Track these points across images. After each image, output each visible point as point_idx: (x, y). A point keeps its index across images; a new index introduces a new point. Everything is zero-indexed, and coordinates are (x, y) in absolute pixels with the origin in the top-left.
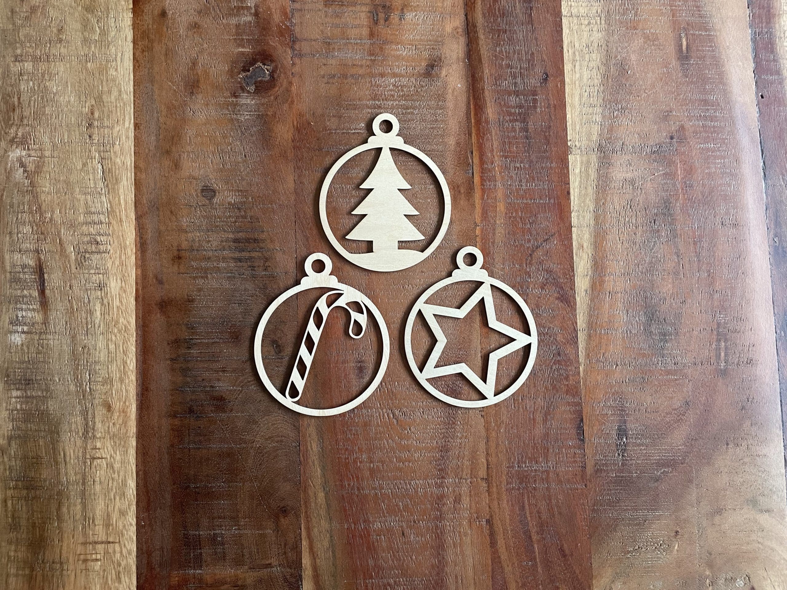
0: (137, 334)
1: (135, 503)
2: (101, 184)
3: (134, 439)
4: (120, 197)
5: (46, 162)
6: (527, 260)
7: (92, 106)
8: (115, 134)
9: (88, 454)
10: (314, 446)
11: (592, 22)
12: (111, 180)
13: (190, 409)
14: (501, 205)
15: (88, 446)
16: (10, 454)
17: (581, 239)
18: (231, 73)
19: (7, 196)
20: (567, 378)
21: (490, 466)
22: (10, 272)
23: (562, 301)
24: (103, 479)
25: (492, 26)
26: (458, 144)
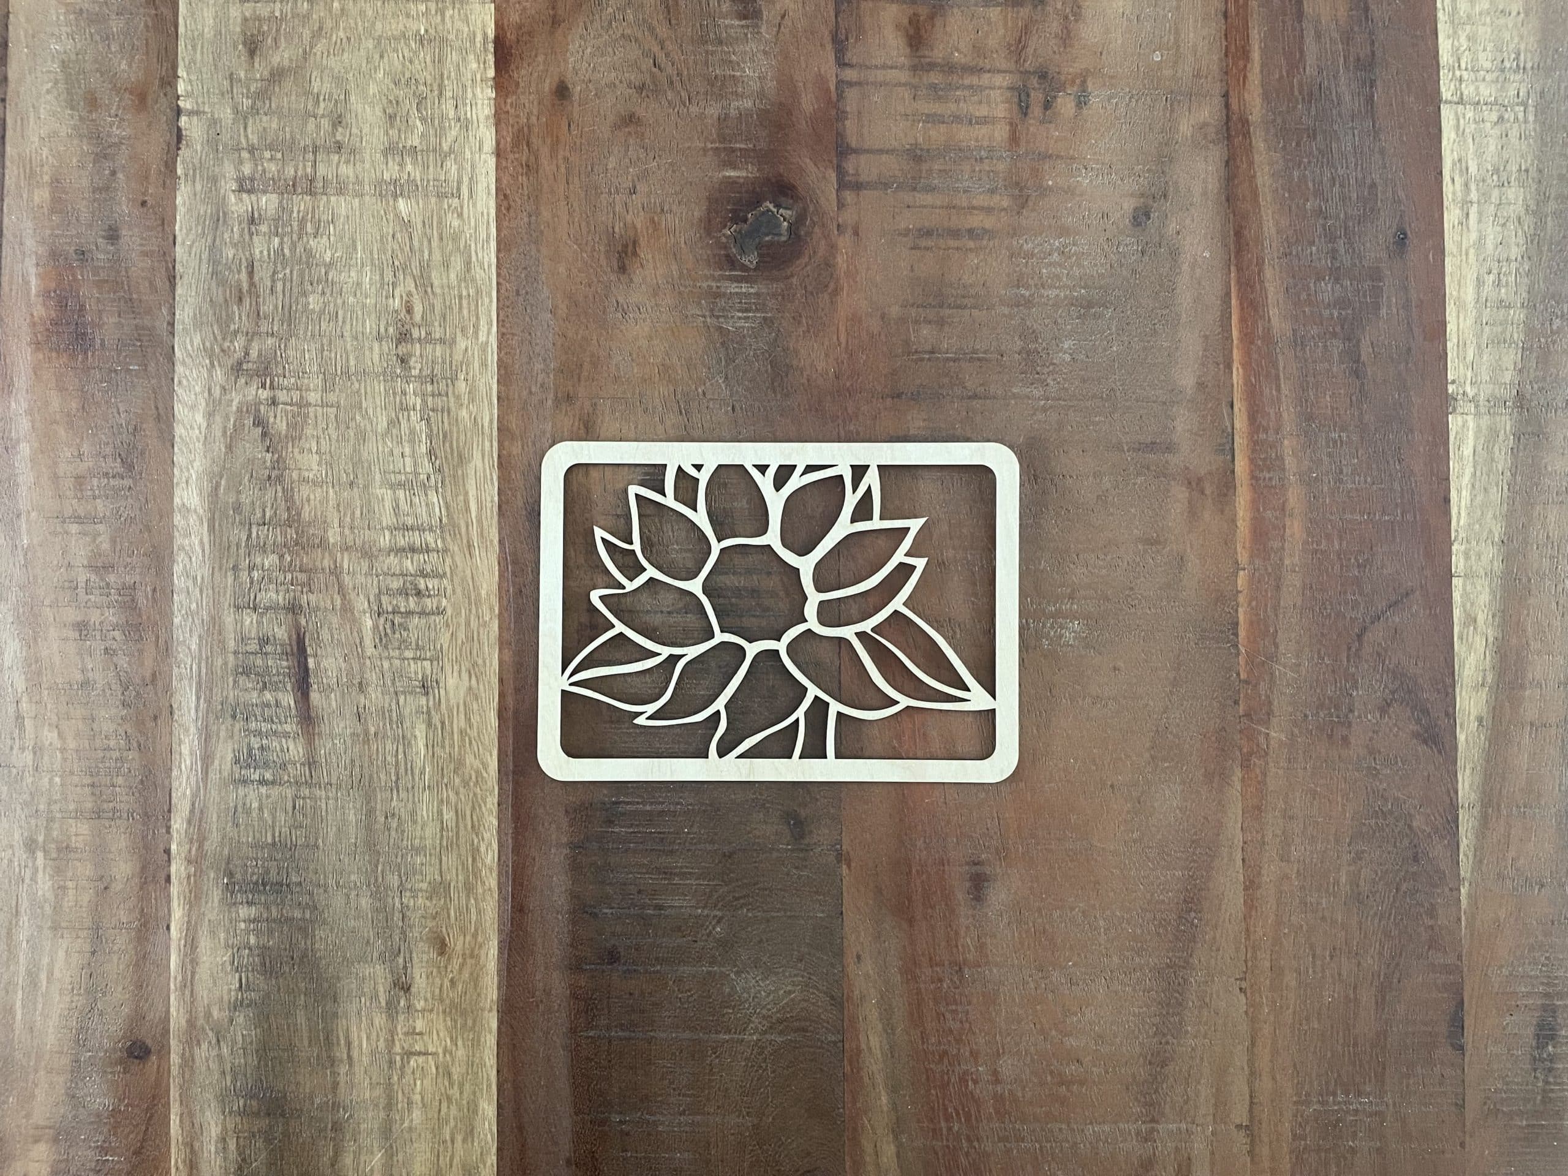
0: (500, 789)
1: (494, 1150)
2: (426, 467)
3: (495, 1013)
4: (466, 494)
5: (312, 415)
6: (1349, 649)
7: (409, 294)
8: (458, 357)
9: (397, 1043)
10: (875, 1041)
11: (1506, 116)
12: (449, 456)
13: (611, 953)
14: (1296, 524)
15: (399, 1028)
16: (234, 1042)
17: (1472, 604)
18: (708, 226)
19: (228, 489)
20: (1432, 913)
21: (1255, 1101)
22: (235, 653)
23: (1425, 742)
24: (428, 1099)
25: (1284, 122)
26: (1201, 385)
